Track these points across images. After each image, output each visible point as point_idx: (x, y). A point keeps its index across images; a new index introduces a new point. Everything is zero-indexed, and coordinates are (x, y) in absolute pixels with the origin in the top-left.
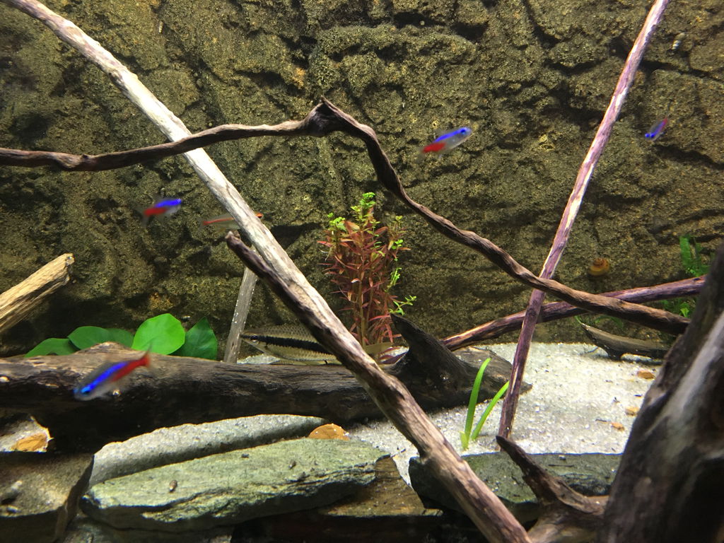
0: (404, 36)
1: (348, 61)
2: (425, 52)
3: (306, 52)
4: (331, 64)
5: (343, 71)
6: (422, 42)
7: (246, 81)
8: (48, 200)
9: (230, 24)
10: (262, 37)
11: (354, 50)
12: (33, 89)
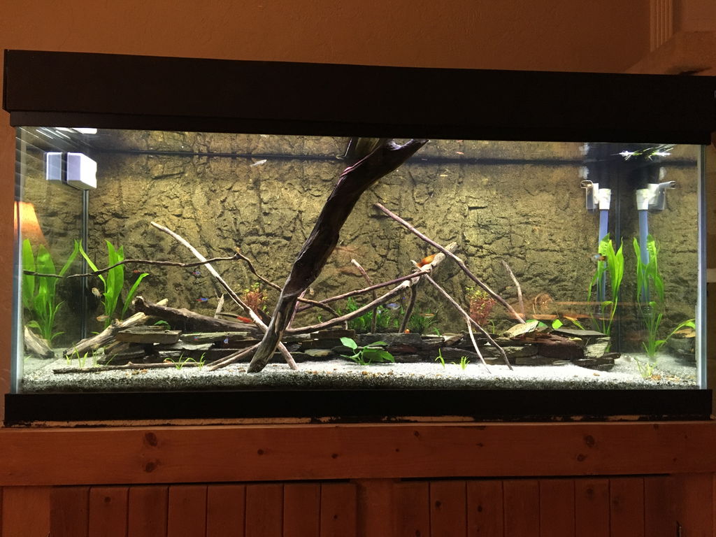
0: (268, 239)
1: (252, 246)
2: (274, 244)
3: (240, 243)
4: (247, 246)
5: (250, 248)
6: (274, 241)
7: (222, 251)
8: (162, 283)
9: (218, 236)
10: (227, 239)
11: (254, 243)
12: (162, 252)
